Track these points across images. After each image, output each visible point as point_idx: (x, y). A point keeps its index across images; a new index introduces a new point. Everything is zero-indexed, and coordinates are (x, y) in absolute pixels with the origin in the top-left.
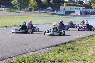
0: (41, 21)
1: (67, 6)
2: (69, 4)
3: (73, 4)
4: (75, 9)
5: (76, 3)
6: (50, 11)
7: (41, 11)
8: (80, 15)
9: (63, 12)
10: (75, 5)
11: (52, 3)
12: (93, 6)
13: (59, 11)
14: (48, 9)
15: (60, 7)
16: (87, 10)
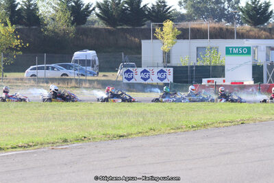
0: (44, 124)
1: (179, 37)
2: (192, 29)
3: (213, 25)
4: (222, 51)
5: (230, 18)
6: (89, 69)
7: (41, 74)
9: (161, 71)
10: (221, 29)
11: (100, 25)
13: (140, 70)
14: (76, 61)
15: (146, 45)
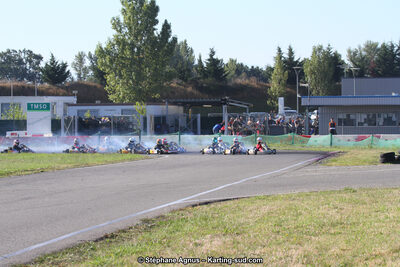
3: (16, 83)
8: (51, 135)
12: (114, 92)
16: (88, 111)
